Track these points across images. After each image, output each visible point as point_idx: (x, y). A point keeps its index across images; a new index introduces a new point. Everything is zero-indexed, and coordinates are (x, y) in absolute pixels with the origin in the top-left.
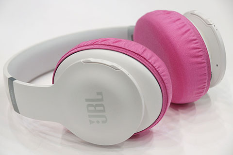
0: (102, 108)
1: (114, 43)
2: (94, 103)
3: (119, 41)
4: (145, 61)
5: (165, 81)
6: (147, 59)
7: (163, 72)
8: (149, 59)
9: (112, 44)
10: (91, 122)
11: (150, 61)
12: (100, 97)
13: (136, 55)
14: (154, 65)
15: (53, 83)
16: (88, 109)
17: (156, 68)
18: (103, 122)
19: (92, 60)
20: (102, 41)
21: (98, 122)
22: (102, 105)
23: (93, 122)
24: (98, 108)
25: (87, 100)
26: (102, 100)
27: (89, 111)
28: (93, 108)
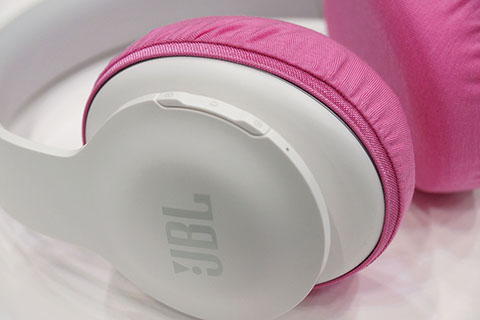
0: (208, 237)
1: (254, 40)
2: (187, 222)
3: (270, 33)
4: (342, 102)
5: (395, 160)
6: (347, 95)
7: (390, 133)
8: (352, 96)
9: (248, 46)
10: (179, 268)
11: (355, 100)
12: (202, 208)
13: (316, 84)
14: (367, 114)
15: (85, 143)
16: (169, 234)
17: (372, 121)
18: (211, 272)
19: (186, 98)
20: (223, 32)
21: (197, 270)
22: (209, 230)
23: (185, 269)
24: (196, 236)
25: (167, 211)
26: (208, 216)
27: (172, 240)
28: (183, 235)
